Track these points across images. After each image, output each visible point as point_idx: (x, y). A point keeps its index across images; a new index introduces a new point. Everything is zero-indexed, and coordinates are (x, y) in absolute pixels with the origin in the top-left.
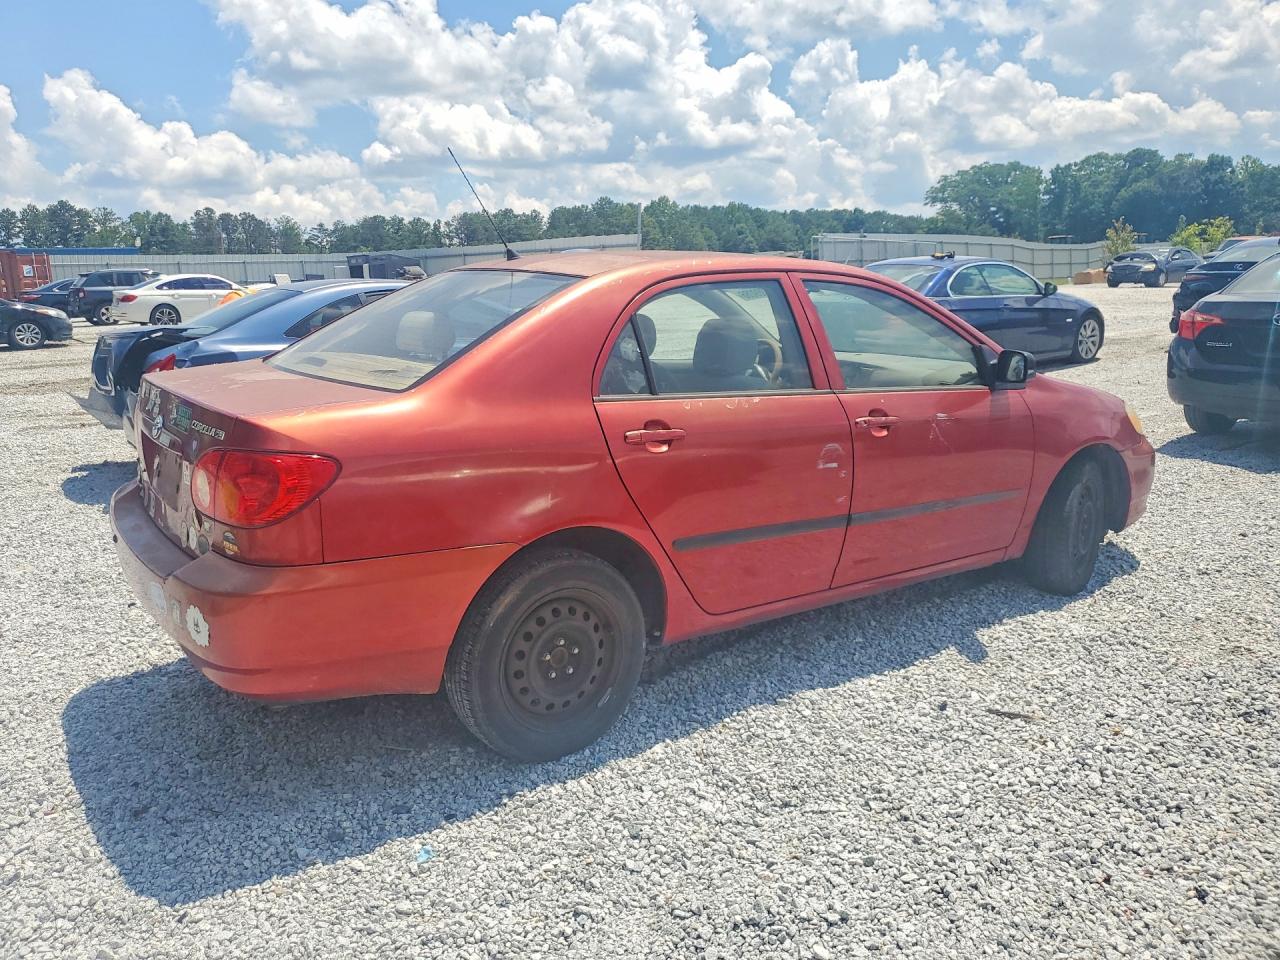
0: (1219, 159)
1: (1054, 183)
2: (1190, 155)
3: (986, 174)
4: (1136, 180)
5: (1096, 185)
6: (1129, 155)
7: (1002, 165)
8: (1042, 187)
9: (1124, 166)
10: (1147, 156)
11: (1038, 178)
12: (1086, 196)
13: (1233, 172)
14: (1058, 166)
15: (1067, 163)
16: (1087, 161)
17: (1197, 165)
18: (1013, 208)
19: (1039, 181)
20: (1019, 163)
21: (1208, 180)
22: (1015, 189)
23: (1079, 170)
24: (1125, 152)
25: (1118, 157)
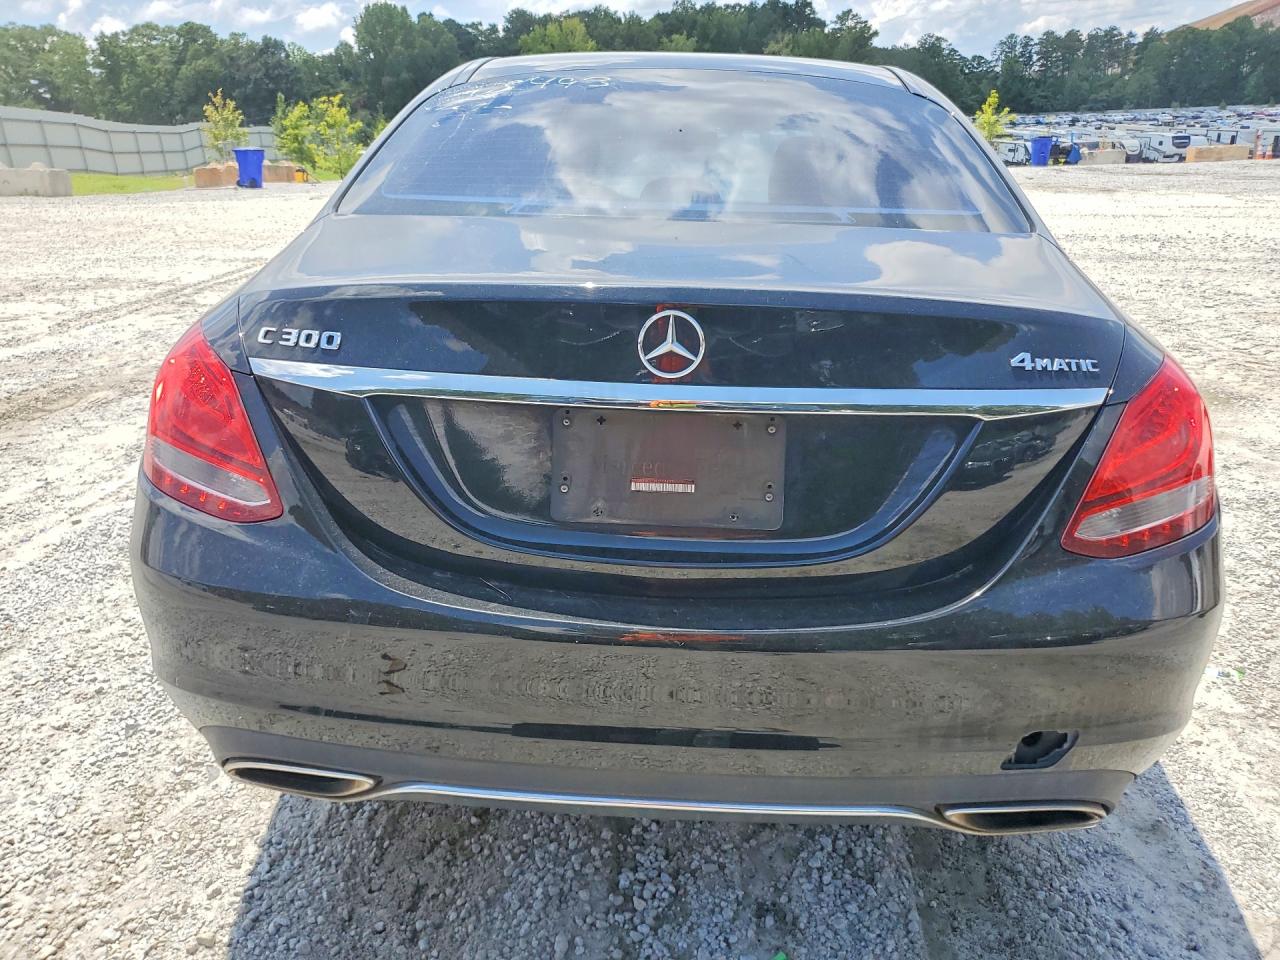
0: (272, 41)
1: (102, 54)
2: (244, 34)
3: (15, 38)
4: (196, 57)
5: (153, 59)
6: (181, 28)
7: (34, 29)
8: (89, 58)
9: (178, 41)
10: (200, 31)
11: (83, 47)
12: (144, 72)
13: (288, 56)
14: (102, 33)
15: (114, 31)
16: (135, 30)
17: (252, 46)
18: (59, 81)
19: (85, 51)
20: (53, 27)
21: (266, 63)
22: (56, 58)
23: (130, 40)
24: (177, 25)
25: (170, 30)
